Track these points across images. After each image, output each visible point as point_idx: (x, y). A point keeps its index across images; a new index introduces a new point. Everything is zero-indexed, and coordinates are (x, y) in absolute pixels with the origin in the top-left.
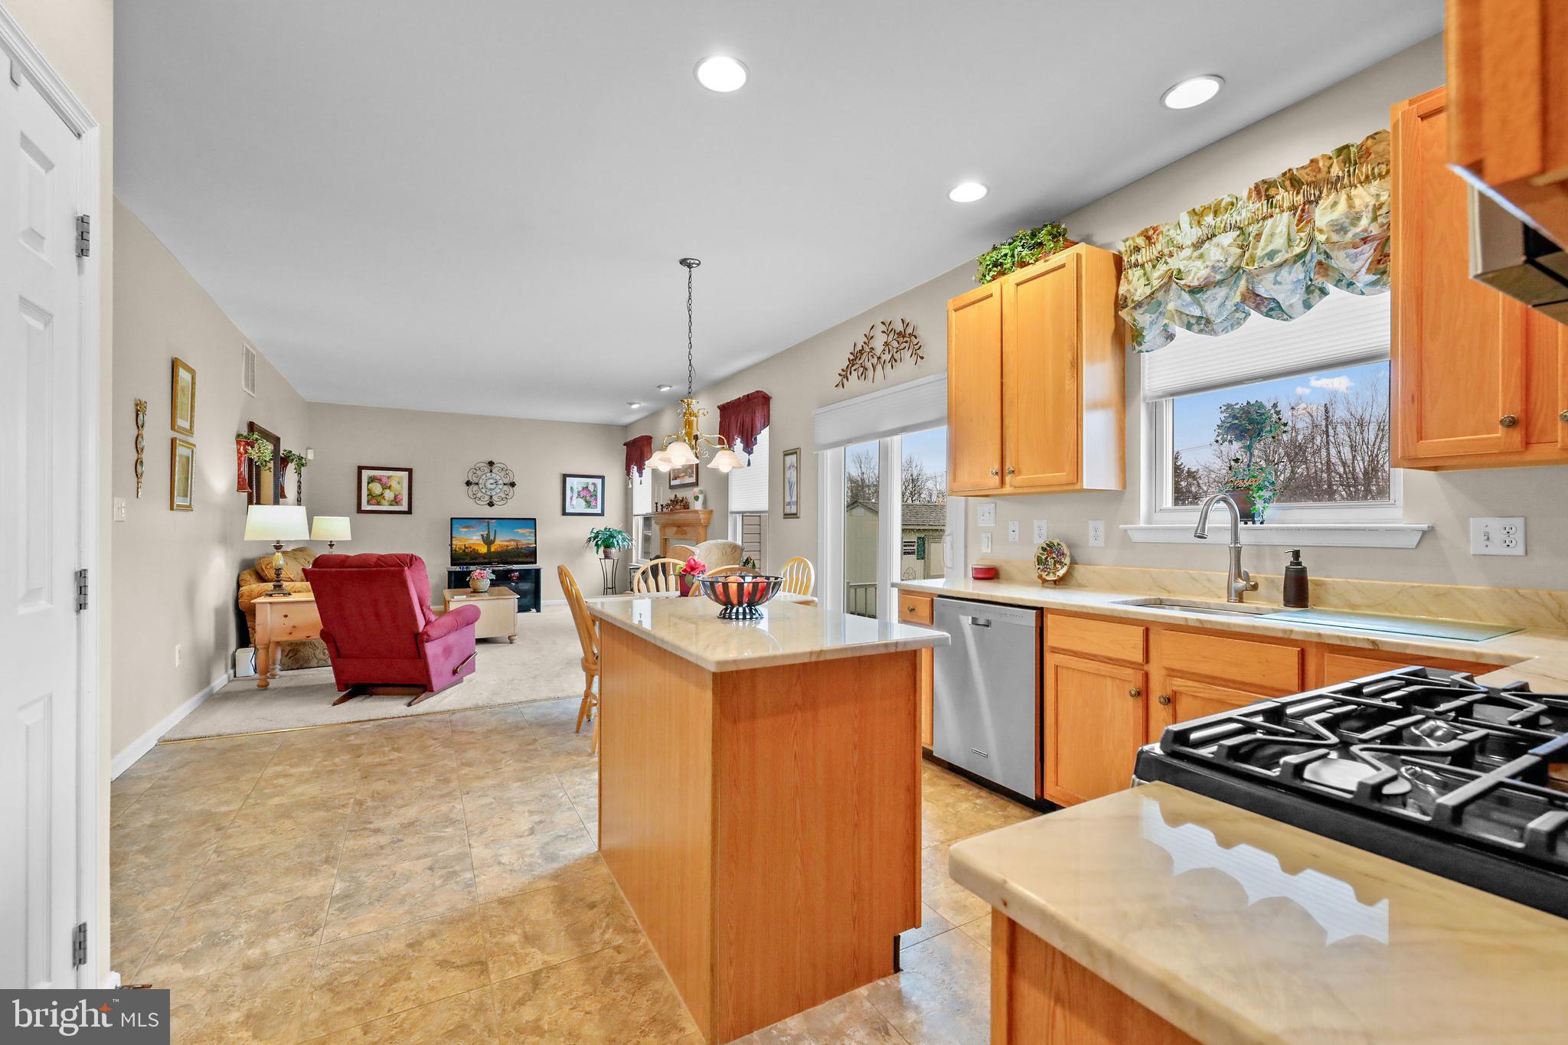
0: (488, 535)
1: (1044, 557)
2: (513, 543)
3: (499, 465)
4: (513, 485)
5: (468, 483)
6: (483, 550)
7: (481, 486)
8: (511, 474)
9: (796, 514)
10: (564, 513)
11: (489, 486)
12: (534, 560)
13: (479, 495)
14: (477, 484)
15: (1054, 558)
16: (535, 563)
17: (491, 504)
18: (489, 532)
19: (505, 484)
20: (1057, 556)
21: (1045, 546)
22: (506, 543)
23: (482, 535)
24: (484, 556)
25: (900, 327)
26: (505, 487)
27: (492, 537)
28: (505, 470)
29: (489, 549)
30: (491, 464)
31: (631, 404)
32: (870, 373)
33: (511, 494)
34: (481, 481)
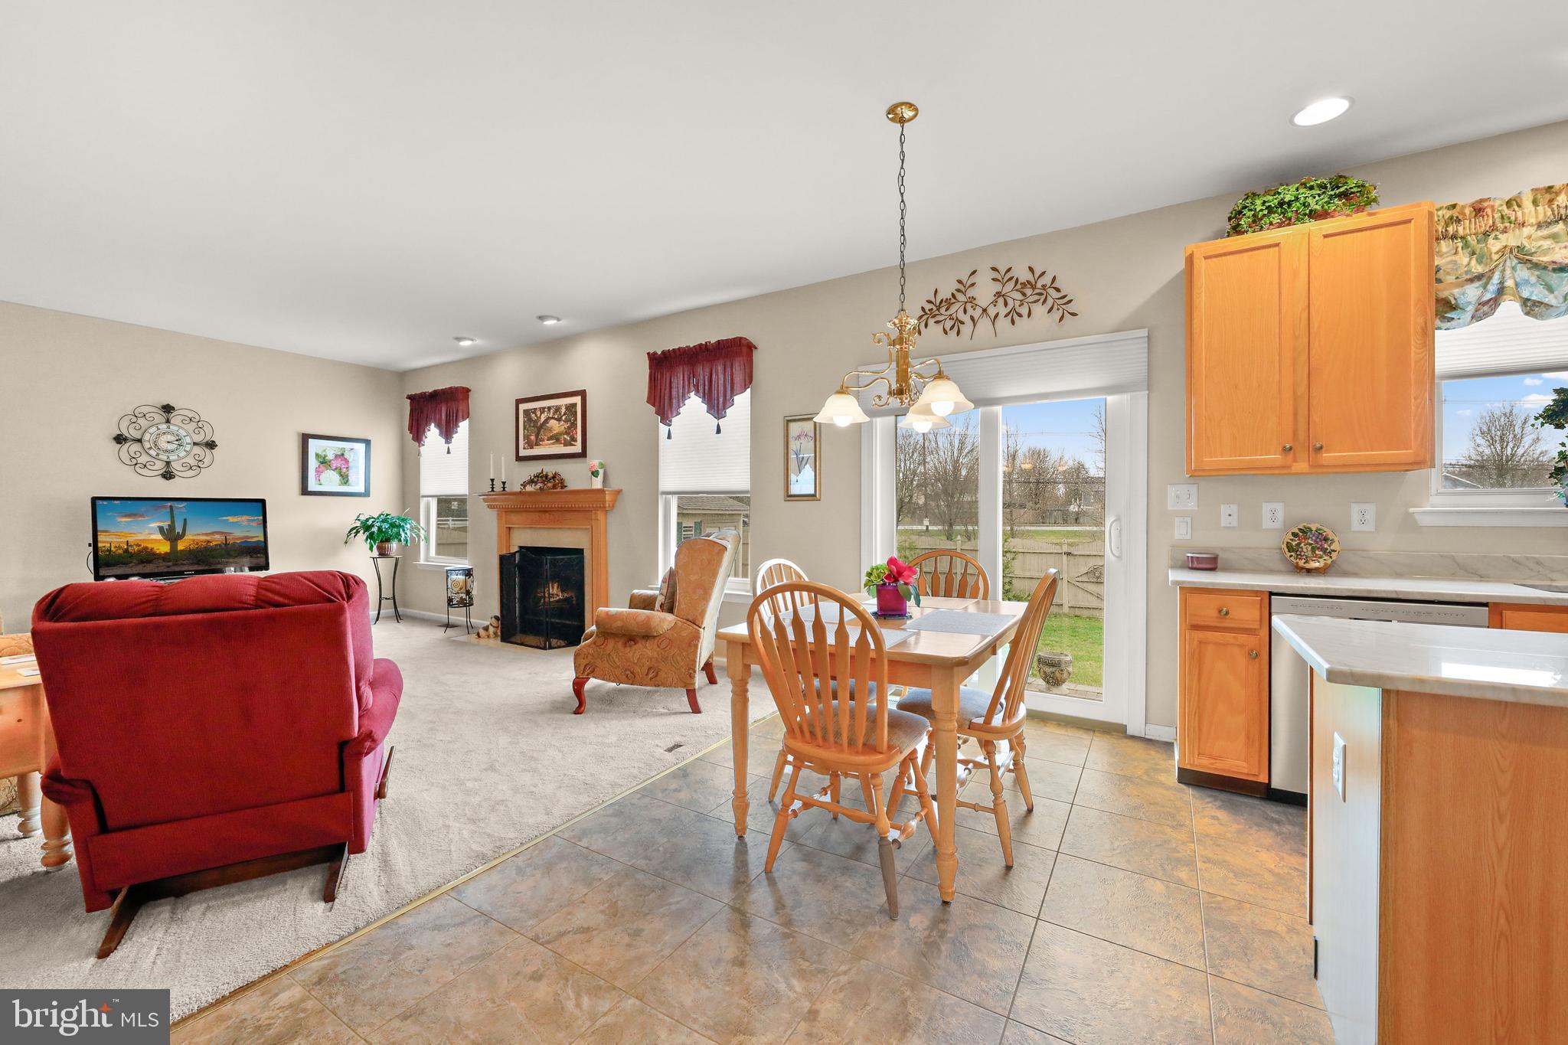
0: (172, 527)
1: (1294, 543)
2: (217, 537)
3: (181, 412)
4: (211, 445)
5: (120, 439)
6: (164, 548)
7: (147, 445)
8: (207, 428)
9: (814, 495)
10: (305, 491)
11: (163, 445)
12: (262, 561)
13: (144, 459)
14: (140, 441)
15: (1311, 544)
16: (266, 567)
17: (168, 475)
18: (173, 522)
19: (195, 444)
20: (1315, 541)
21: (1297, 531)
22: (208, 538)
23: (161, 529)
24: (165, 557)
25: (1024, 276)
26: (196, 447)
27: (179, 529)
28: (197, 422)
29: (173, 546)
30: (168, 409)
31: (459, 339)
32: (967, 329)
33: (207, 461)
34: (147, 437)
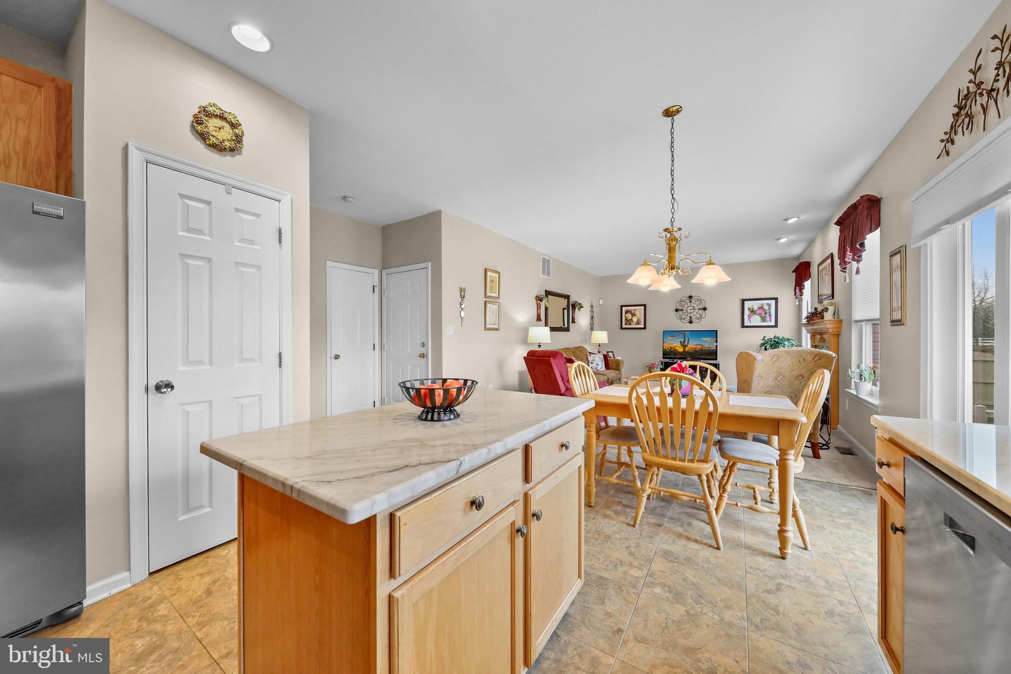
0: (684, 341)
2: (699, 346)
3: (695, 298)
4: (705, 309)
5: (677, 310)
6: (681, 350)
7: (684, 312)
8: (703, 302)
10: (743, 326)
11: (689, 311)
12: (715, 358)
13: (683, 317)
14: (682, 310)
17: (691, 322)
18: (685, 339)
19: (699, 309)
22: (696, 347)
23: (681, 341)
24: (681, 353)
26: (700, 311)
27: (686, 343)
28: (700, 300)
29: (684, 349)
30: (691, 297)
33: (703, 316)
34: (684, 309)
